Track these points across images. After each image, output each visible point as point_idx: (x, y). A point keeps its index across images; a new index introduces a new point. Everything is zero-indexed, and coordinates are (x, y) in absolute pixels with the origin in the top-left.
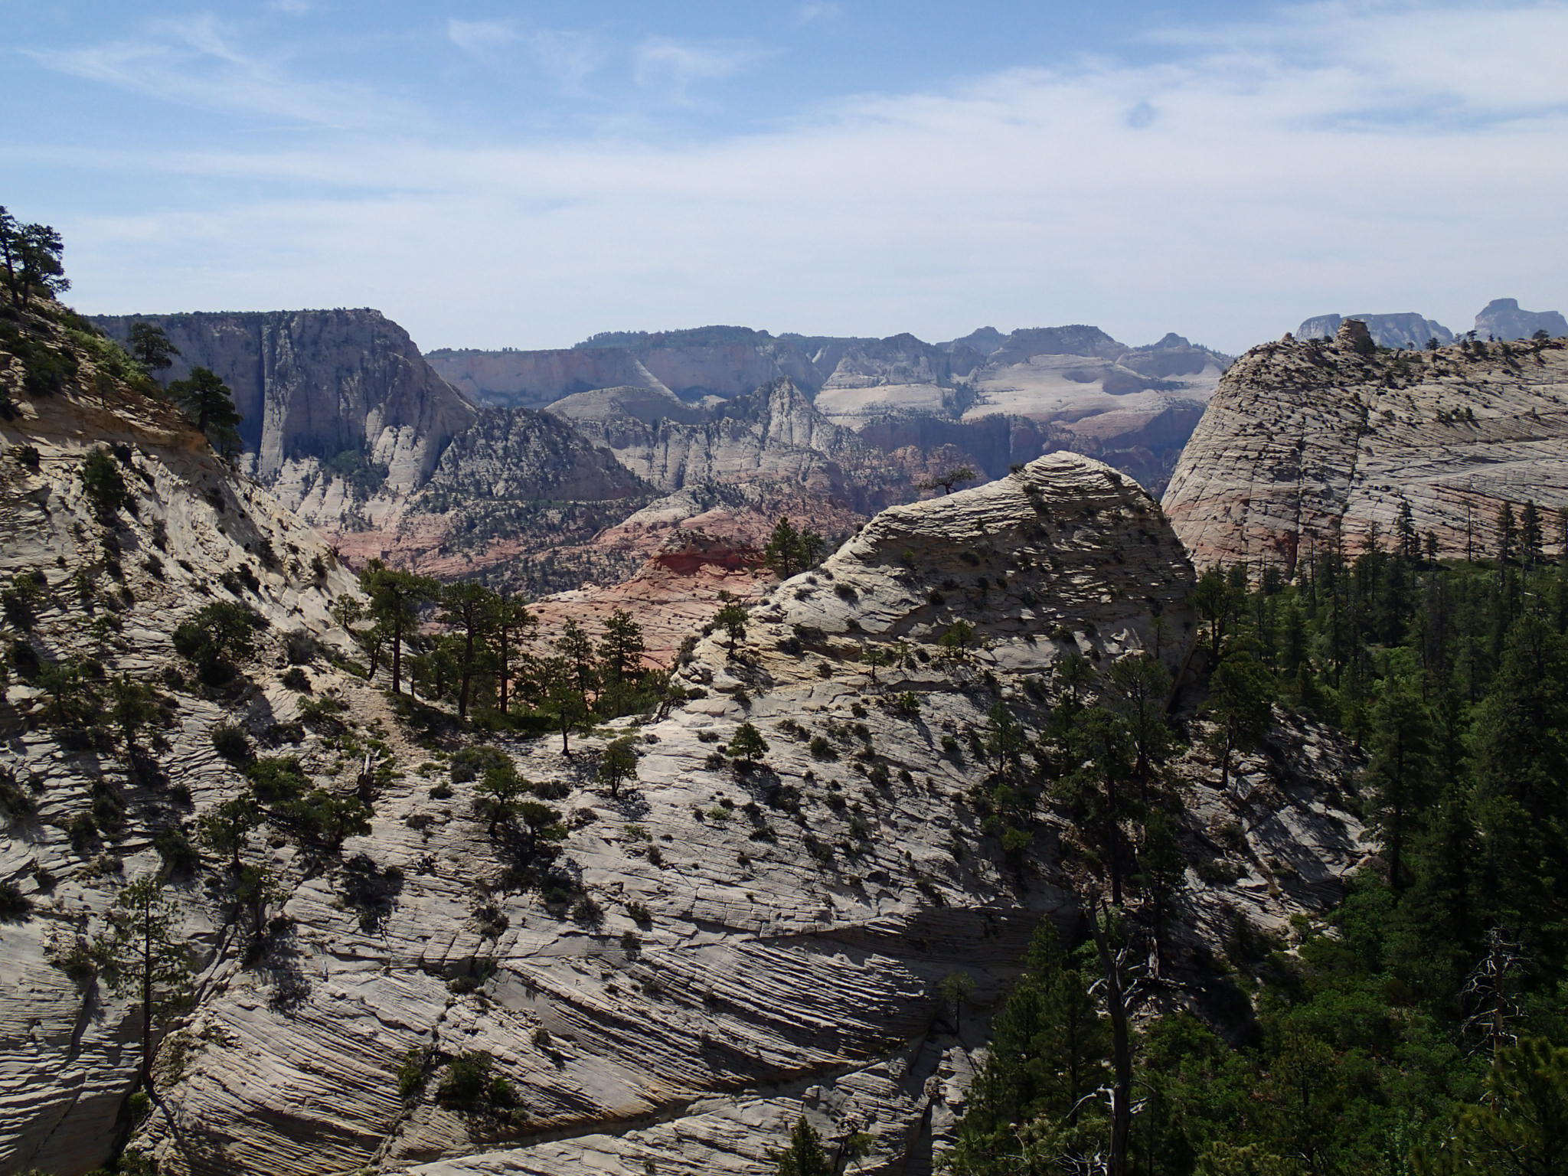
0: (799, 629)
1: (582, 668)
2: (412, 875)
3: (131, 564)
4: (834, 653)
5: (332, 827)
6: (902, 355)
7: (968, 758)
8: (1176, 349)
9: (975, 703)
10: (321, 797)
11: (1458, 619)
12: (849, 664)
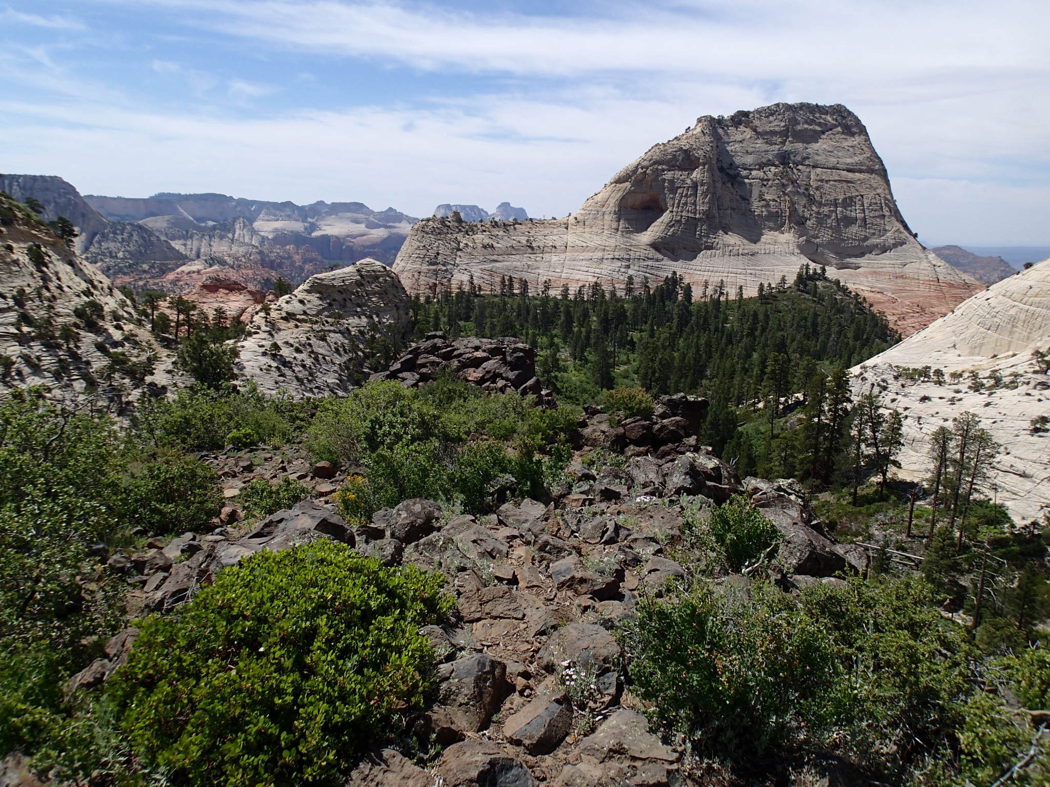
0: (287, 313)
1: (206, 325)
2: (170, 388)
3: (52, 286)
4: (298, 320)
5: (141, 373)
6: (288, 209)
7: (342, 353)
8: (392, 213)
9: (344, 337)
10: (135, 364)
11: (487, 313)
12: (304, 324)
